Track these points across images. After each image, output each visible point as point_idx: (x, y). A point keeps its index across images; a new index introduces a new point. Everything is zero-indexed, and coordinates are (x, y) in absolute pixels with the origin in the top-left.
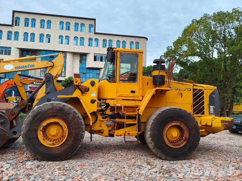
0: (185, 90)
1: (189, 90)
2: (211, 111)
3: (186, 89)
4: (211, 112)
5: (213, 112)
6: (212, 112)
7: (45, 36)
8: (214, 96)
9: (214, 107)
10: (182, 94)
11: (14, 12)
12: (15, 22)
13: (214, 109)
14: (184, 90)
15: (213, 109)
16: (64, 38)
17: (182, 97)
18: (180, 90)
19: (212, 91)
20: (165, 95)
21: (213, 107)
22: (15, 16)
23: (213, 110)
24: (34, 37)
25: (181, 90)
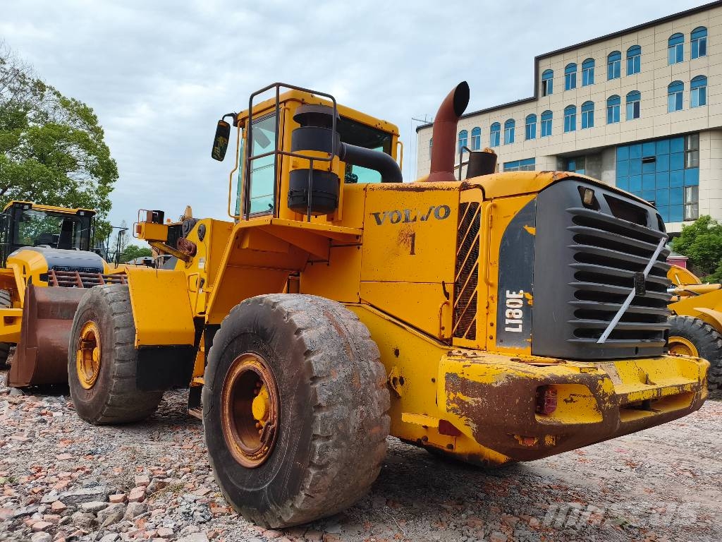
0: (427, 217)
1: (442, 212)
2: (507, 322)
3: (429, 212)
4: (507, 329)
5: (520, 330)
6: (516, 326)
7: (623, 100)
8: (532, 230)
9: (528, 296)
10: (413, 236)
11: (538, 59)
12: (543, 84)
13: (526, 308)
14: (422, 219)
15: (520, 312)
16: (687, 86)
17: (412, 253)
18: (407, 220)
19: (525, 201)
20: (359, 248)
21: (524, 299)
22: (542, 70)
23: (520, 316)
24: (591, 114)
25: (411, 218)
